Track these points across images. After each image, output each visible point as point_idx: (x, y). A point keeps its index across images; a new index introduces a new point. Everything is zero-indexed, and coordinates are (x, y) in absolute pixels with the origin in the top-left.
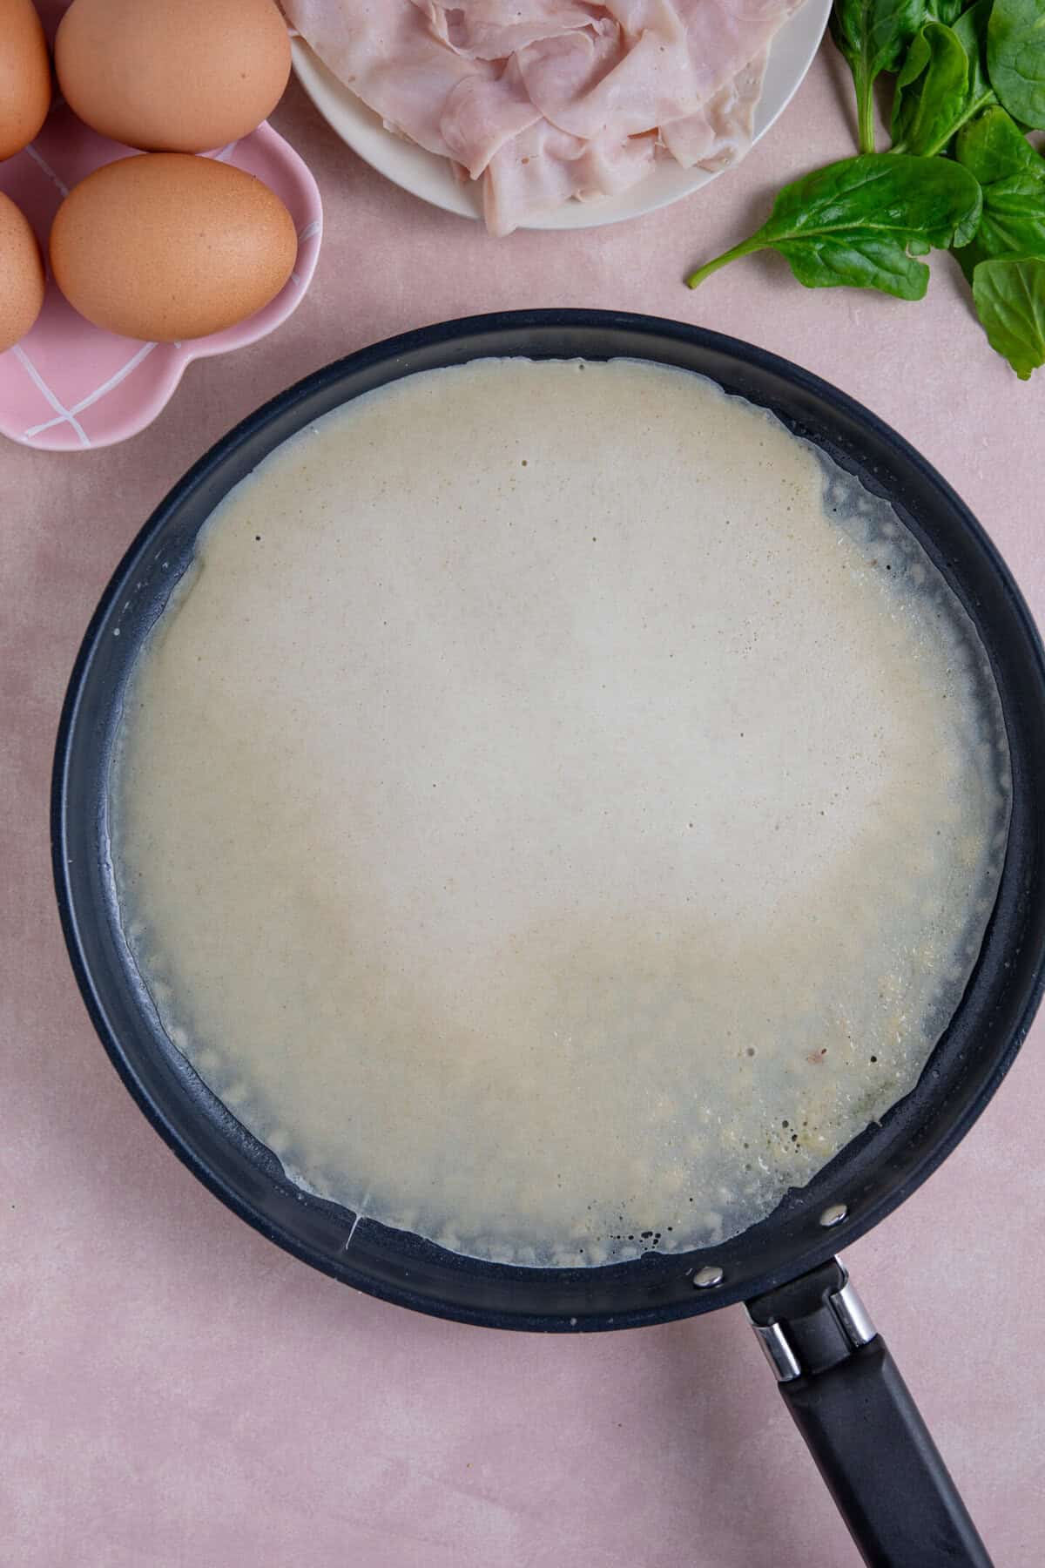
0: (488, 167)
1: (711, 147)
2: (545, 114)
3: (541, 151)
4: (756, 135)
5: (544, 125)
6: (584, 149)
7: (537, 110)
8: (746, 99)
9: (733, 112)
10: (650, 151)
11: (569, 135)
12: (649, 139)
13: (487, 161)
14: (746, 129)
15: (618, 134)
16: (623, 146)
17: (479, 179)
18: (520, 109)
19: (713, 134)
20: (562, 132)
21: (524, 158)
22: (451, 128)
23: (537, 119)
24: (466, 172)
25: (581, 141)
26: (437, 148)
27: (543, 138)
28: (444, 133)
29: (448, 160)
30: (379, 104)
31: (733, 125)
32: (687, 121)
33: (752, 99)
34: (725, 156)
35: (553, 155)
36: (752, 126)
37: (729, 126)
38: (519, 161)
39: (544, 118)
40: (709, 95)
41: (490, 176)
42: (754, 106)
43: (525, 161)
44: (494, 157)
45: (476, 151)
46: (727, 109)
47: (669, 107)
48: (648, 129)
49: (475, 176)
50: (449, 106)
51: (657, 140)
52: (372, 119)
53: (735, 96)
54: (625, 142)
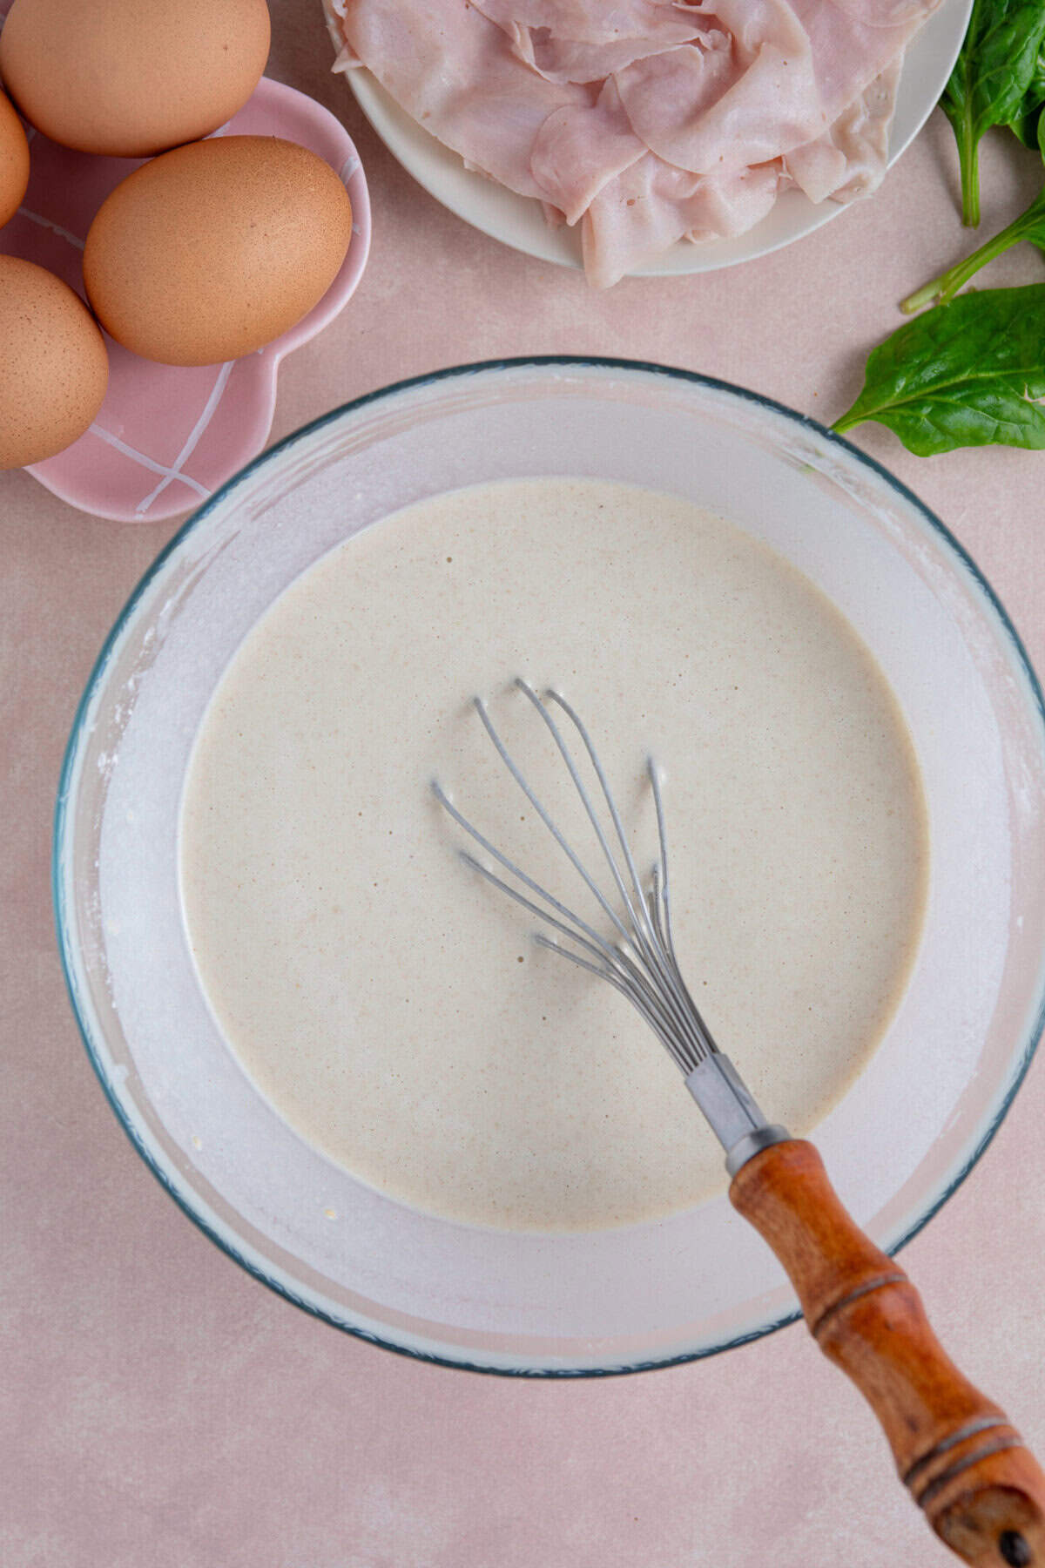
0: (588, 211)
1: (844, 174)
2: (651, 146)
3: (648, 191)
4: (891, 157)
5: (651, 163)
6: (697, 186)
7: (642, 144)
8: (876, 117)
9: (863, 132)
10: (773, 183)
11: (678, 169)
12: (772, 170)
13: (586, 205)
14: (880, 154)
15: (737, 165)
16: (742, 178)
17: (576, 224)
18: (622, 142)
19: (843, 158)
20: (672, 167)
21: (631, 198)
22: (544, 169)
23: (642, 154)
24: (561, 215)
25: (693, 177)
26: (527, 189)
27: (649, 176)
28: (534, 173)
29: (538, 202)
30: (458, 141)
31: (865, 147)
32: (815, 145)
33: (884, 116)
34: (857, 184)
35: (660, 192)
36: (885, 148)
37: (861, 148)
38: (625, 203)
39: (650, 152)
40: (835, 115)
41: (591, 222)
42: (886, 125)
43: (630, 203)
44: (595, 199)
45: (575, 194)
46: (856, 128)
47: (790, 131)
48: (771, 158)
49: (572, 222)
50: (539, 144)
51: (781, 171)
52: (451, 158)
53: (865, 113)
54: (744, 173)
